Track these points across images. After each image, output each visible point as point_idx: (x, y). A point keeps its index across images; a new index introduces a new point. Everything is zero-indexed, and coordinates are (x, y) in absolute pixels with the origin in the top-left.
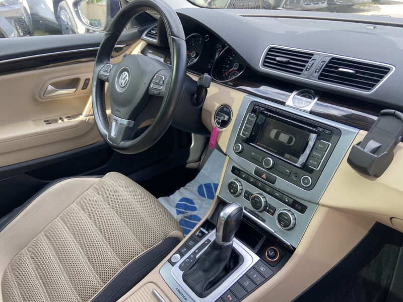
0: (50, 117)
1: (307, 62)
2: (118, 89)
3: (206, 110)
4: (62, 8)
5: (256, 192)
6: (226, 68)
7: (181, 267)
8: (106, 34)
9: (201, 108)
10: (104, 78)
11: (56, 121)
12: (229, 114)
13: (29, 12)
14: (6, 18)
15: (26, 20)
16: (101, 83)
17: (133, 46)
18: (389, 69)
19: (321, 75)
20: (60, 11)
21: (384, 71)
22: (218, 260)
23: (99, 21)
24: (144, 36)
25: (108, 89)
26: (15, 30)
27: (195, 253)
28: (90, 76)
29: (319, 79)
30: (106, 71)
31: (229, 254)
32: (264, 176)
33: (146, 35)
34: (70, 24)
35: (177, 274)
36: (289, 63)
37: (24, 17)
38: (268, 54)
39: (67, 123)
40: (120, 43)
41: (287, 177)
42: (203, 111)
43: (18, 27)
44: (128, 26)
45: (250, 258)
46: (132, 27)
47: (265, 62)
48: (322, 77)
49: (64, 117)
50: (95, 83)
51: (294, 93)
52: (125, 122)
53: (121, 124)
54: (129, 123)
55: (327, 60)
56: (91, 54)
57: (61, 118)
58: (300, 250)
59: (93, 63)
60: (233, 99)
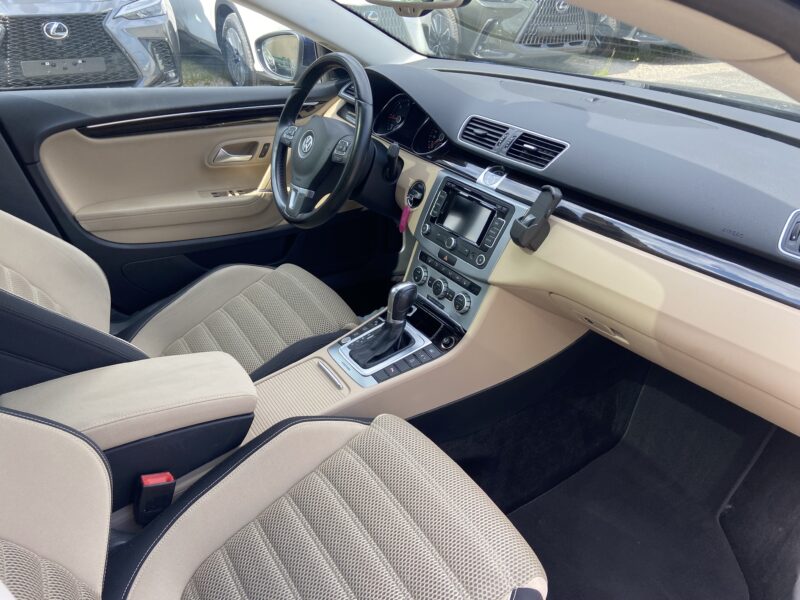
0: (218, 188)
1: (500, 136)
2: (301, 155)
3: (400, 188)
4: (231, 25)
5: (438, 277)
6: (432, 139)
7: (349, 347)
8: (293, 91)
9: (395, 185)
10: (287, 142)
11: (225, 194)
12: (422, 191)
13: (176, 29)
14: (140, 39)
15: (171, 44)
16: (283, 148)
17: (327, 105)
18: (564, 147)
19: (510, 150)
20: (226, 30)
21: (559, 148)
22: (387, 339)
23: (289, 61)
24: (342, 92)
25: (290, 160)
26: (151, 59)
27: (367, 336)
28: (270, 140)
29: (508, 154)
30: (289, 134)
31: (399, 334)
32: (446, 258)
33: (345, 91)
34: (241, 54)
35: (345, 351)
36: (485, 136)
37: (168, 39)
38: (468, 125)
39: (237, 197)
40: (310, 100)
41: (465, 257)
42: (397, 189)
43: (157, 55)
44: (324, 77)
45: (421, 341)
46: (329, 79)
47: (464, 133)
48: (510, 153)
49: (234, 191)
50: (276, 148)
51: (487, 169)
52: (304, 191)
53: (301, 194)
54: (309, 193)
55: (519, 134)
56: (274, 113)
57: (231, 192)
58: (470, 333)
59: (276, 124)
60: (428, 174)
